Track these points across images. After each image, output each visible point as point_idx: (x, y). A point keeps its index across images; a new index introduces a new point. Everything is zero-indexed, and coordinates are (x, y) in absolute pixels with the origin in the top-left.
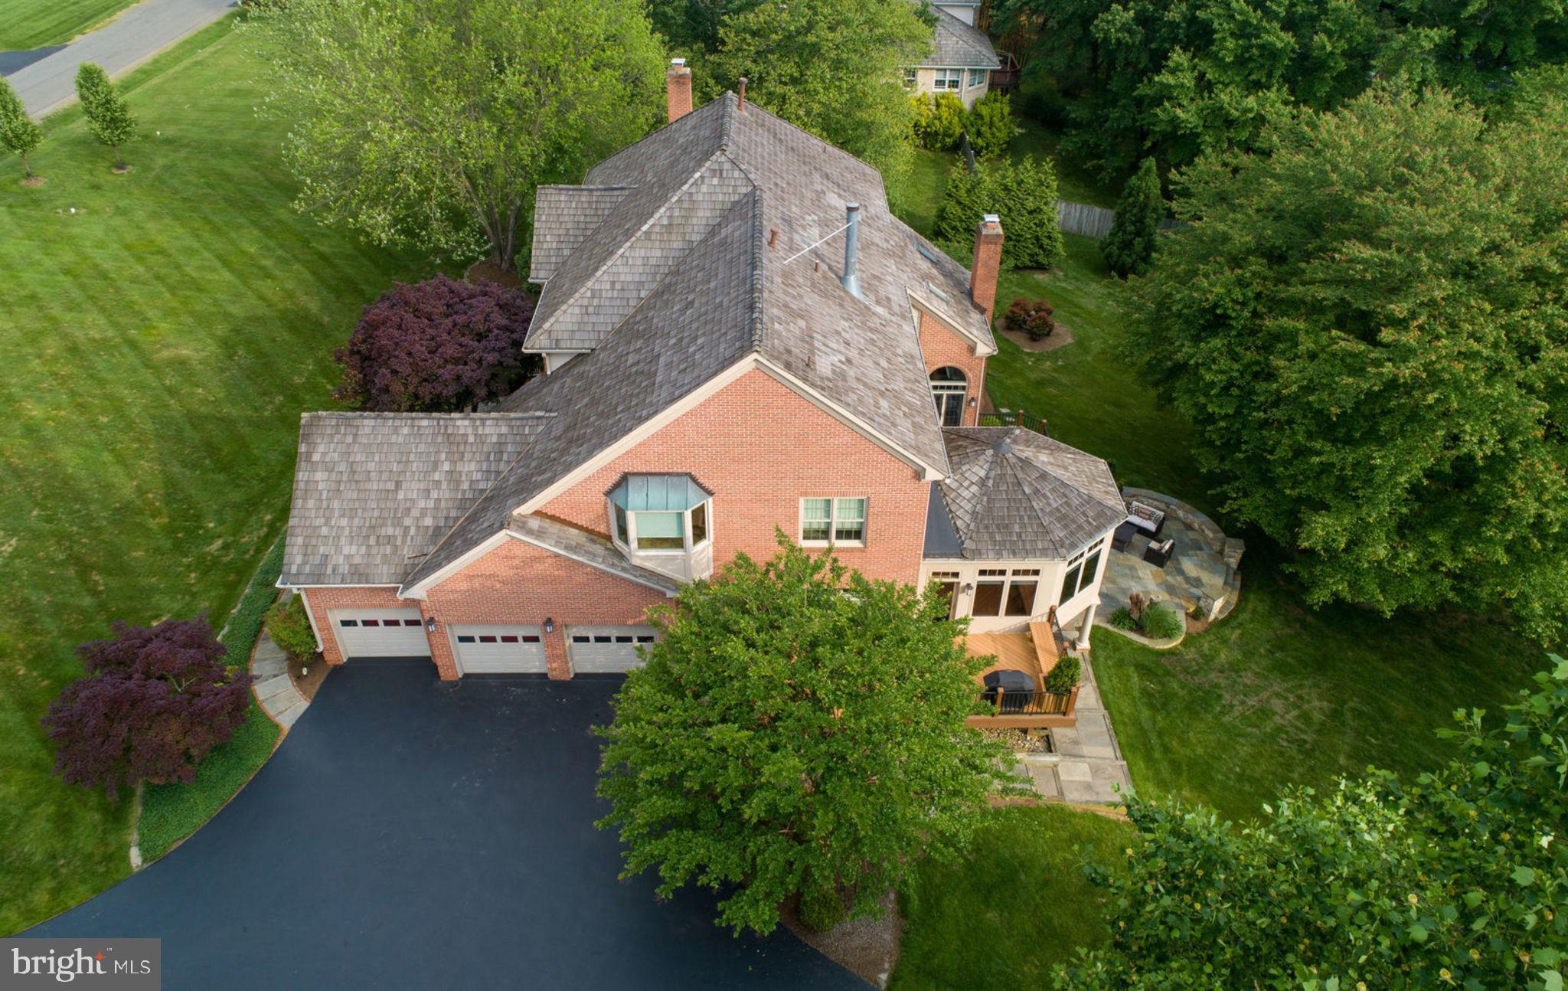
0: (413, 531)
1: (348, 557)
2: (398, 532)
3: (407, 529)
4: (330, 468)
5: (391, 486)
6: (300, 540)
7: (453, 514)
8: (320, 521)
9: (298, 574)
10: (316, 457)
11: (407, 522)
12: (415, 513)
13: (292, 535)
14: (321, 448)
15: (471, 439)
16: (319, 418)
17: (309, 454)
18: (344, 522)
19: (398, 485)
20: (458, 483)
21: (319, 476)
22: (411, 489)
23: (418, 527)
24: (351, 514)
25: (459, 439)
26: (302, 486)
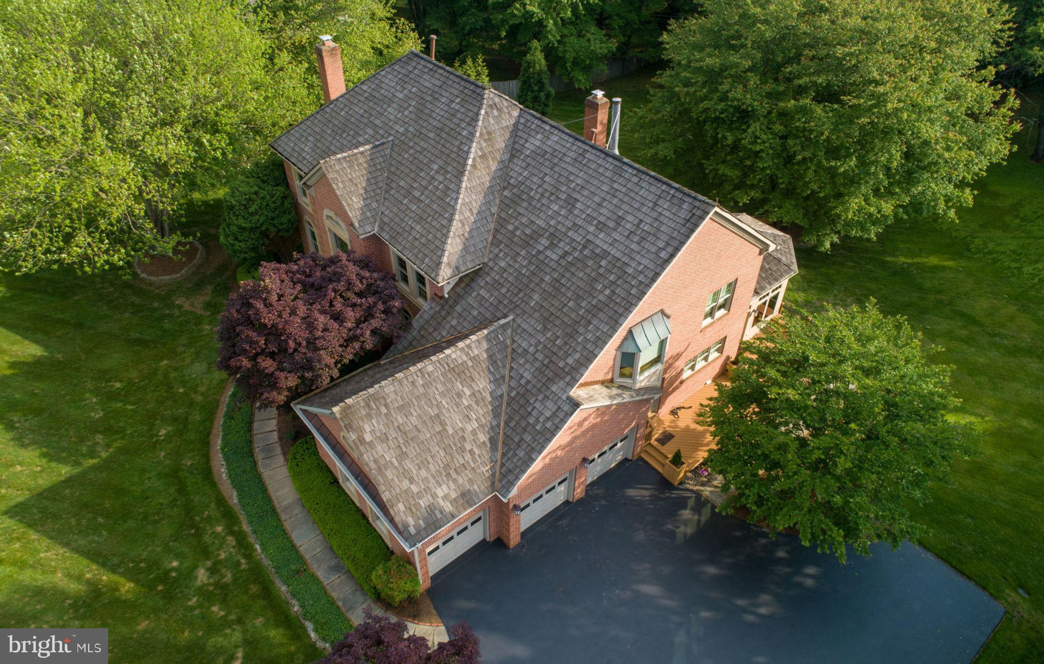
0: (476, 451)
1: (445, 497)
2: (468, 457)
3: (471, 452)
4: (384, 439)
5: (438, 428)
6: (401, 506)
7: (495, 423)
8: (406, 484)
9: (418, 533)
10: (368, 437)
11: (468, 447)
12: (469, 437)
13: (392, 506)
14: (367, 428)
15: (470, 364)
16: (349, 407)
17: (361, 440)
18: (424, 473)
19: (443, 424)
20: (483, 399)
21: (380, 448)
22: (454, 420)
23: (479, 447)
24: (423, 464)
25: (461, 368)
26: (372, 465)
